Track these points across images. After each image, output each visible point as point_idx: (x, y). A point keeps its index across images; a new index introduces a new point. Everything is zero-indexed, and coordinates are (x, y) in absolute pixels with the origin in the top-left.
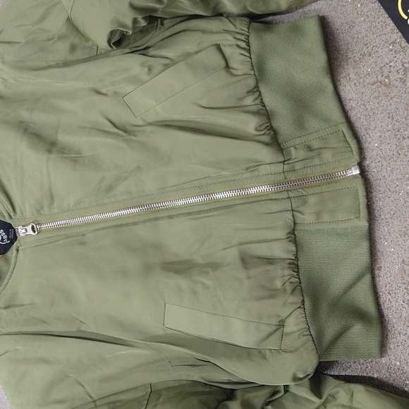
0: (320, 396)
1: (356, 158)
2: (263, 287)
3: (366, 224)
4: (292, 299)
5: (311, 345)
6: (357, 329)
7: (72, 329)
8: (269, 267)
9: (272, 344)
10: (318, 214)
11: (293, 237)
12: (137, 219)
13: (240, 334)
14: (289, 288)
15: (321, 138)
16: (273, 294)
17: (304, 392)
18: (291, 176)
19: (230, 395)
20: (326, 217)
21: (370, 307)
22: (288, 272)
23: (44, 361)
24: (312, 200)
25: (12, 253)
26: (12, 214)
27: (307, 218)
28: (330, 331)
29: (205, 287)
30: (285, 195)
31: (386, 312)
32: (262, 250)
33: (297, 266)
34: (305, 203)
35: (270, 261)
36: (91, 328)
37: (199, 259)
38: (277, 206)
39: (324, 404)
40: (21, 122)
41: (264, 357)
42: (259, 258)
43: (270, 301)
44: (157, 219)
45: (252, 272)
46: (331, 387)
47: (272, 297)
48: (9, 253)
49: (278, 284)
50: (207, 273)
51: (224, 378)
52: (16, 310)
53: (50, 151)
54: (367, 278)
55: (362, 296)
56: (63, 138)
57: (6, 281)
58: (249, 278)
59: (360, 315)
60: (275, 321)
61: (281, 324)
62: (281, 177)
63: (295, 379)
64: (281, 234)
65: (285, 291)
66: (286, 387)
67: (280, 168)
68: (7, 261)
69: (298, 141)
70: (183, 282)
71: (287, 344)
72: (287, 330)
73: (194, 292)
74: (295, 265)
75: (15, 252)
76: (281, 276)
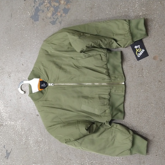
0: (111, 125)
1: (124, 81)
2: (103, 104)
3: (124, 94)
4: (108, 106)
5: (110, 116)
6: (120, 114)
7: (60, 107)
8: (104, 100)
9: (103, 114)
10: (115, 91)
11: (110, 94)
12: (77, 86)
13: (97, 112)
14: (108, 104)
15: (118, 76)
16: (104, 105)
17: (108, 125)
18: (111, 82)
19: (94, 123)
20: (116, 91)
21: (122, 110)
22: (108, 101)
23: (53, 113)
24: (114, 88)
25: (46, 89)
26: (48, 81)
27: (113, 91)
28: (115, 113)
29: (91, 102)
30: (109, 86)
31: (125, 111)
32: (103, 96)
33: (110, 100)
34: (113, 88)
35: (105, 98)
36: (64, 107)
37: (90, 96)
38: (107, 88)
39: (111, 127)
40: (54, 61)
41: (101, 117)
42: (102, 98)
43: (103, 106)
44: (82, 87)
45: (101, 100)
46: (113, 124)
47: (104, 106)
48: (45, 89)
49: (106, 103)
50: (91, 99)
51: (93, 120)
52: (48, 101)
53: (60, 69)
54: (123, 104)
55: (121, 108)
56: (63, 66)
57: (45, 95)
58: (100, 101)
59: (120, 111)
60: (104, 110)
61: (105, 111)
62: (109, 82)
63: (107, 122)
64: (107, 93)
65: (107, 105)
66: (104, 123)
67: (109, 80)
68: (45, 90)
69: (113, 76)
70: (86, 100)
71: (106, 115)
72: (106, 112)
73: (88, 103)
74: (109, 100)
75: (47, 89)
76: (106, 102)
